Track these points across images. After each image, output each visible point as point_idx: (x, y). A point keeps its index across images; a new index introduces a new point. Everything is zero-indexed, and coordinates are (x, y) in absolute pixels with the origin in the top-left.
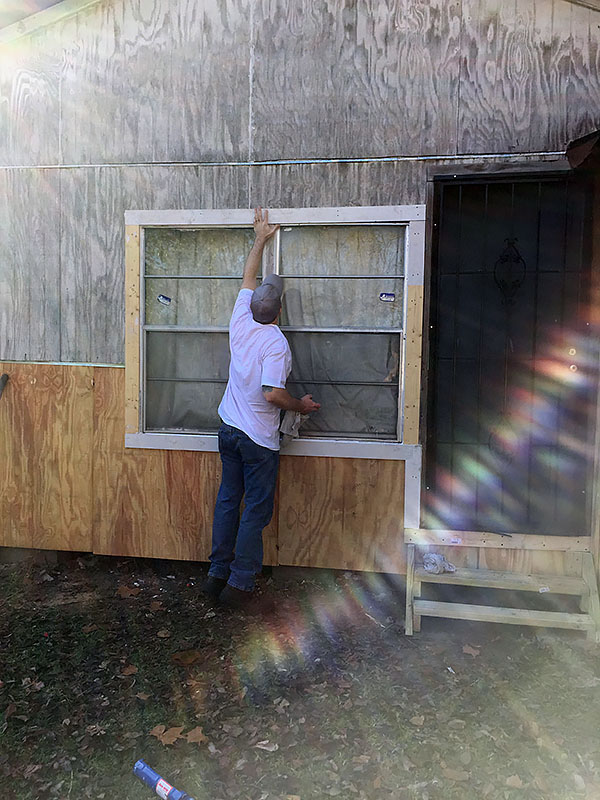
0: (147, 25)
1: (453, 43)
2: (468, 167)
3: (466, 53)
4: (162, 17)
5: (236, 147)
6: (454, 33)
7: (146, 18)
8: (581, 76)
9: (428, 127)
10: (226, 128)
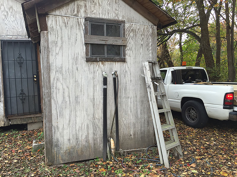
1: (2, 11)
2: (8, 38)
3: (6, 14)
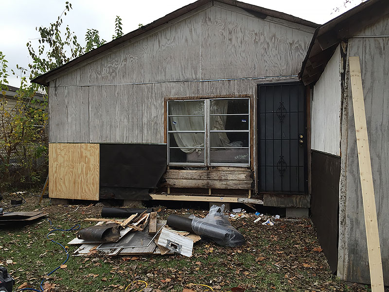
0: (168, 40)
1: (261, 44)
2: (267, 81)
3: (266, 46)
4: (173, 38)
5: (196, 76)
6: (262, 40)
7: (168, 38)
8: (302, 52)
9: (255, 69)
10: (193, 71)
